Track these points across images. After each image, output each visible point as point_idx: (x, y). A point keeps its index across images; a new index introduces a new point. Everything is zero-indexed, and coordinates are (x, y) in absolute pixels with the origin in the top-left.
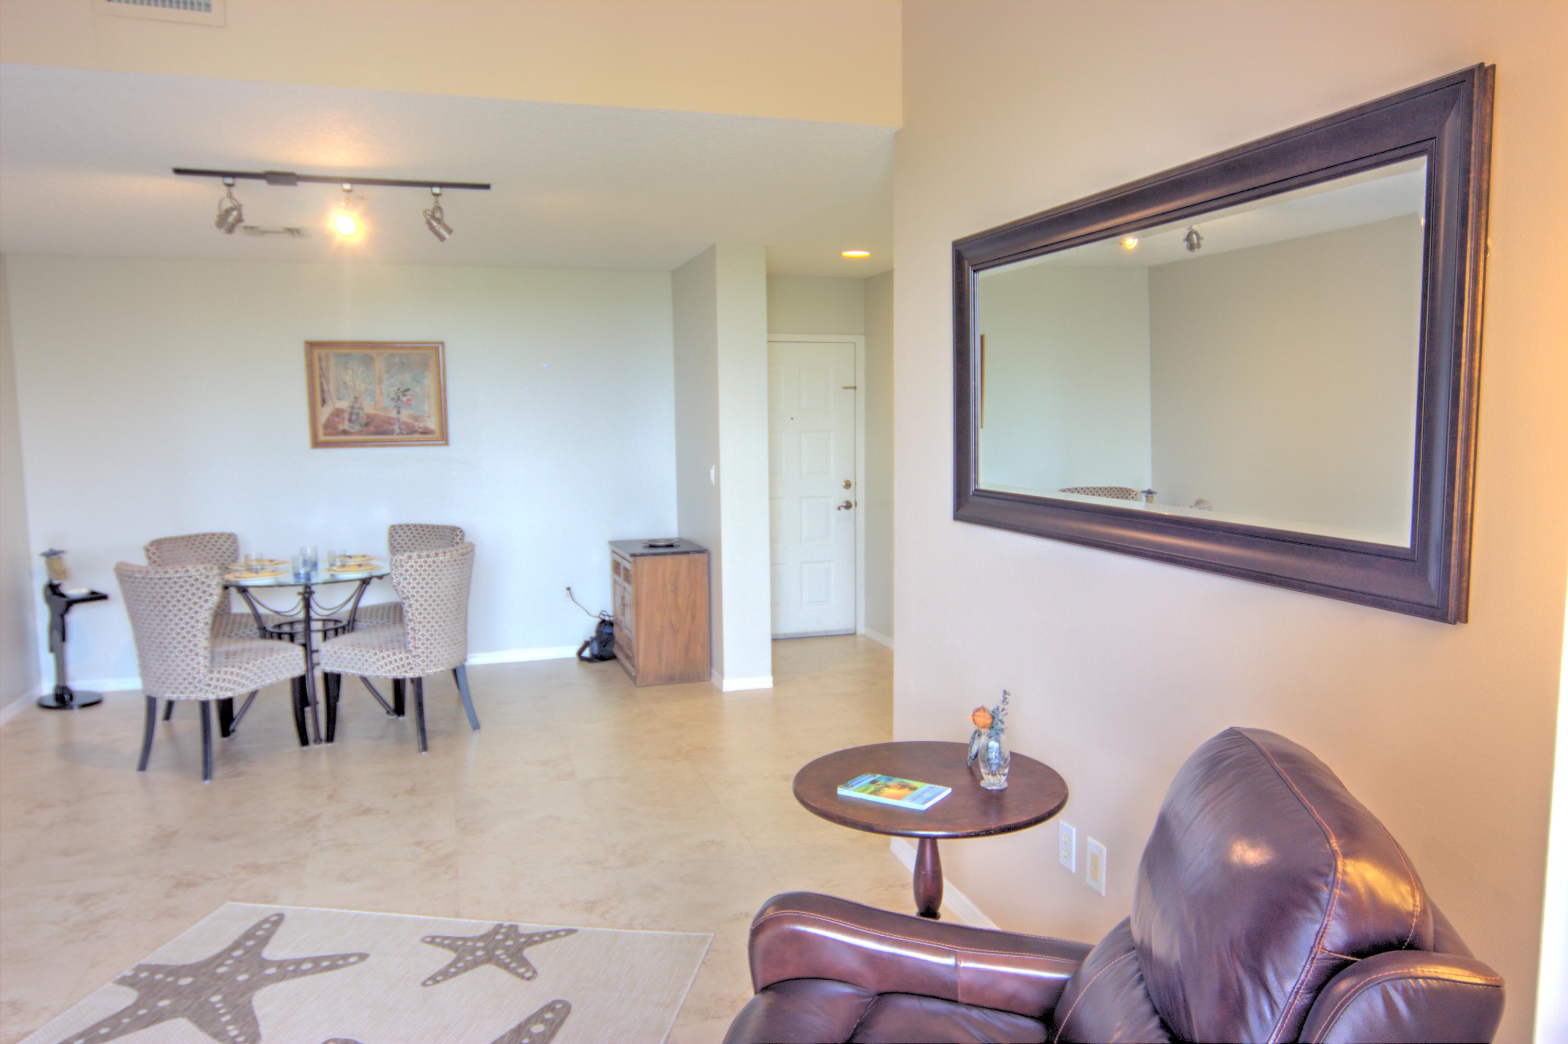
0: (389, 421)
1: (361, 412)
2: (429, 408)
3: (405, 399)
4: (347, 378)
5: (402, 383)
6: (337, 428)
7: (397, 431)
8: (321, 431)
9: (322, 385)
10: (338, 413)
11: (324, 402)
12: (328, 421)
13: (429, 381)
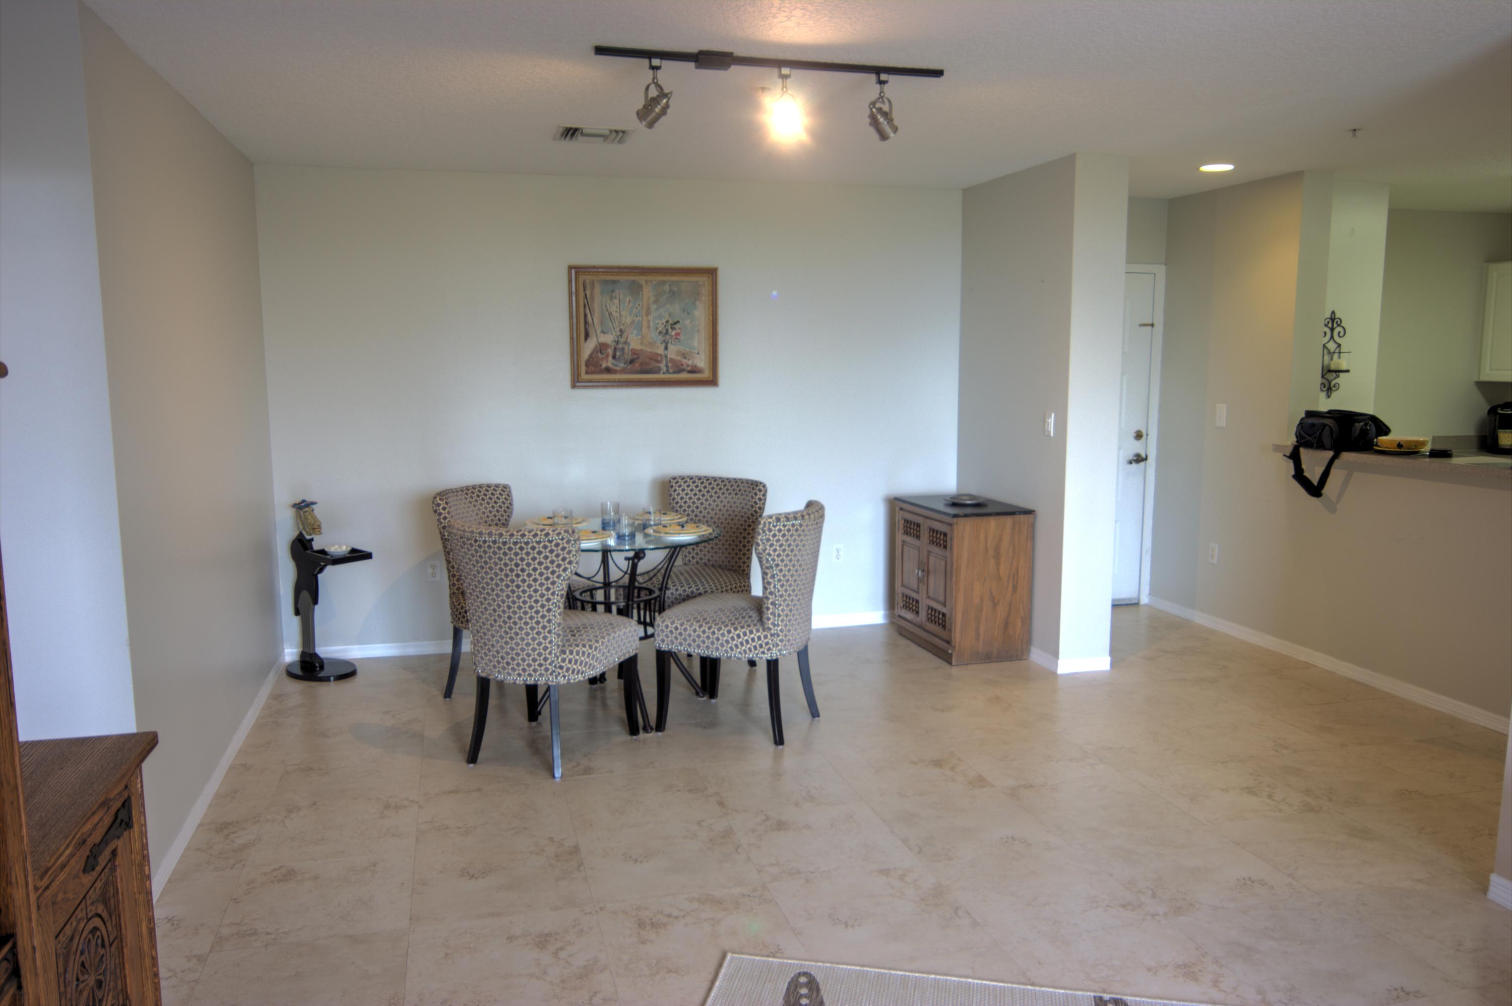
0: (656, 358)
1: (626, 348)
2: (699, 343)
3: (674, 333)
4: (613, 309)
5: (670, 314)
6: (601, 365)
7: (664, 369)
8: (583, 368)
9: (585, 316)
10: (602, 347)
11: (587, 336)
12: (591, 356)
13: (701, 312)
